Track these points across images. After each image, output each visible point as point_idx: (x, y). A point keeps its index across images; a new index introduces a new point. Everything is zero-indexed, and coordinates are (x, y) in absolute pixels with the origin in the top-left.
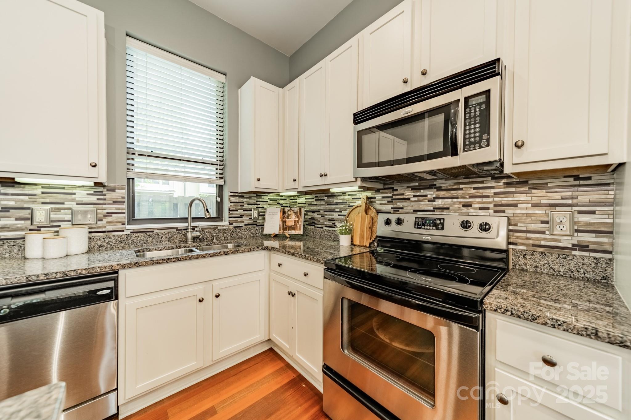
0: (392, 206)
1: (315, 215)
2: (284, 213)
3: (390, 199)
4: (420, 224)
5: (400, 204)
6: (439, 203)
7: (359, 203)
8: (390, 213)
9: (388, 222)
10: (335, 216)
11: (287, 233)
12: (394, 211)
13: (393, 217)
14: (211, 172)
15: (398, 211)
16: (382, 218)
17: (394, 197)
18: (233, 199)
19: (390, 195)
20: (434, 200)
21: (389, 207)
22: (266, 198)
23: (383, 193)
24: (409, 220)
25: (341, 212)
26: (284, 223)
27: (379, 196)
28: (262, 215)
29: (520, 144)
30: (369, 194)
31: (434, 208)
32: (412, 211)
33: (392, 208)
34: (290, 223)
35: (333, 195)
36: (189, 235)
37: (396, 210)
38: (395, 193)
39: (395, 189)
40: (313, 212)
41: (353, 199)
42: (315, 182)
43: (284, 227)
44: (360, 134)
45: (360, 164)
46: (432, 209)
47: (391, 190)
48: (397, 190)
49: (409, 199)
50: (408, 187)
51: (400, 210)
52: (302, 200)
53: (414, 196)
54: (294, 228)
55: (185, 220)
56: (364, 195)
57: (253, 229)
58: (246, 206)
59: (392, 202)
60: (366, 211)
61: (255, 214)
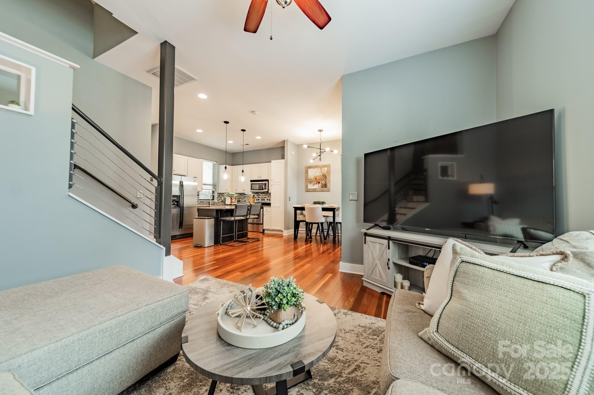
1: (240, 199)
2: (231, 198)
4: (262, 200)
5: (259, 196)
6: (265, 196)
7: (251, 196)
9: (257, 200)
10: (246, 199)
11: (233, 204)
13: (258, 199)
14: (211, 187)
16: (256, 199)
18: (218, 195)
21: (257, 197)
22: (225, 194)
24: (260, 199)
26: (231, 201)
27: (255, 195)
28: (225, 199)
30: (254, 194)
34: (233, 201)
35: (245, 194)
36: (211, 203)
37: (259, 197)
40: (239, 198)
42: (242, 192)
43: (231, 202)
44: (252, 184)
45: (251, 189)
52: (236, 195)
54: (235, 202)
55: (210, 200)
56: (253, 194)
57: (222, 203)
58: (221, 197)
60: (253, 198)
61: (223, 199)
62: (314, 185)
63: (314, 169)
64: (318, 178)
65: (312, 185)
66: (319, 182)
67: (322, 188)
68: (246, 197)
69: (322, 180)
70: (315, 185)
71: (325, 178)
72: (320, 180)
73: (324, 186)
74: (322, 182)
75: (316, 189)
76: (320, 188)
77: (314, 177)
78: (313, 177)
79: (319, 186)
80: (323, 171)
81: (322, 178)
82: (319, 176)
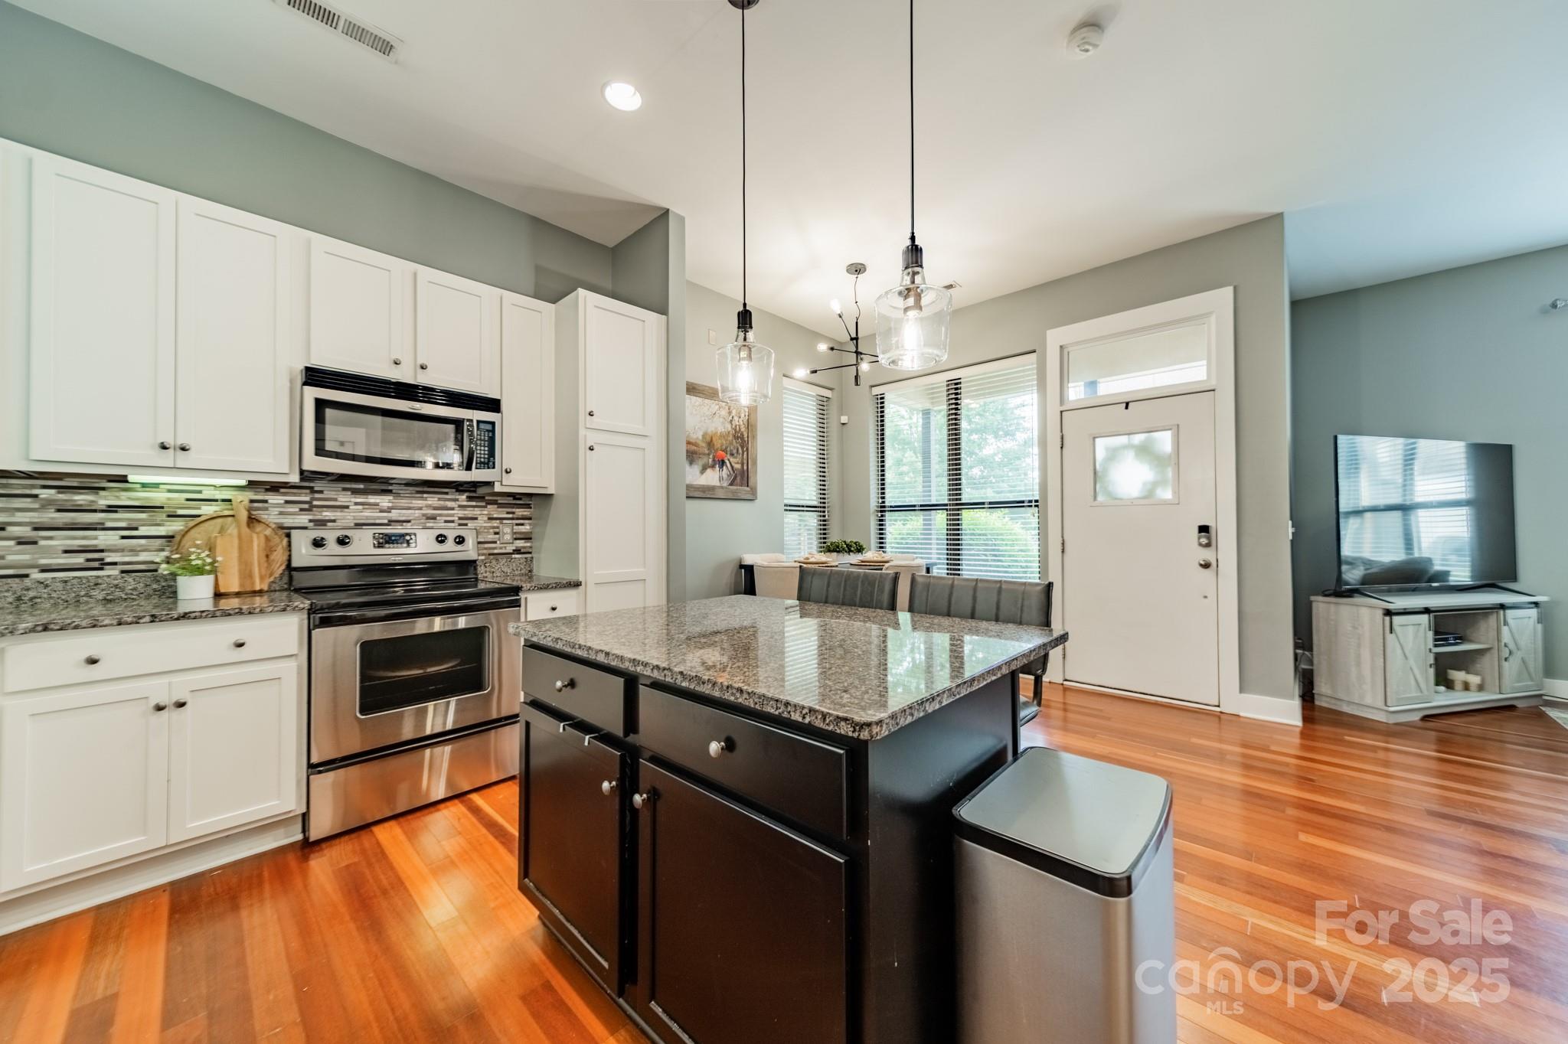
0: (311, 517)
3: (306, 506)
4: (382, 542)
5: (327, 514)
6: (395, 515)
8: (305, 528)
12: (315, 525)
13: (325, 535)
15: (325, 525)
16: (300, 537)
17: (315, 503)
19: (307, 499)
20: (389, 510)
21: (302, 520)
23: (285, 494)
25: (136, 529)
27: (276, 499)
29: (508, 470)
31: (389, 521)
32: (353, 525)
33: (310, 521)
37: (321, 523)
38: (317, 496)
39: (316, 489)
41: (188, 500)
46: (386, 521)
47: (308, 491)
48: (321, 492)
49: (347, 507)
50: (344, 489)
51: (329, 524)
53: (356, 504)
56: (239, 495)
59: (311, 511)
60: (250, 526)
62: (704, 469)
63: (707, 401)
64: (718, 444)
65: (696, 468)
66: (722, 463)
67: (731, 484)
68: (122, 518)
69: (732, 455)
70: (709, 471)
71: (742, 448)
72: (725, 451)
73: (738, 478)
74: (731, 460)
75: (712, 488)
76: (725, 484)
77: (703, 436)
78: (700, 435)
79: (721, 479)
80: (736, 418)
81: (731, 443)
82: (722, 436)
